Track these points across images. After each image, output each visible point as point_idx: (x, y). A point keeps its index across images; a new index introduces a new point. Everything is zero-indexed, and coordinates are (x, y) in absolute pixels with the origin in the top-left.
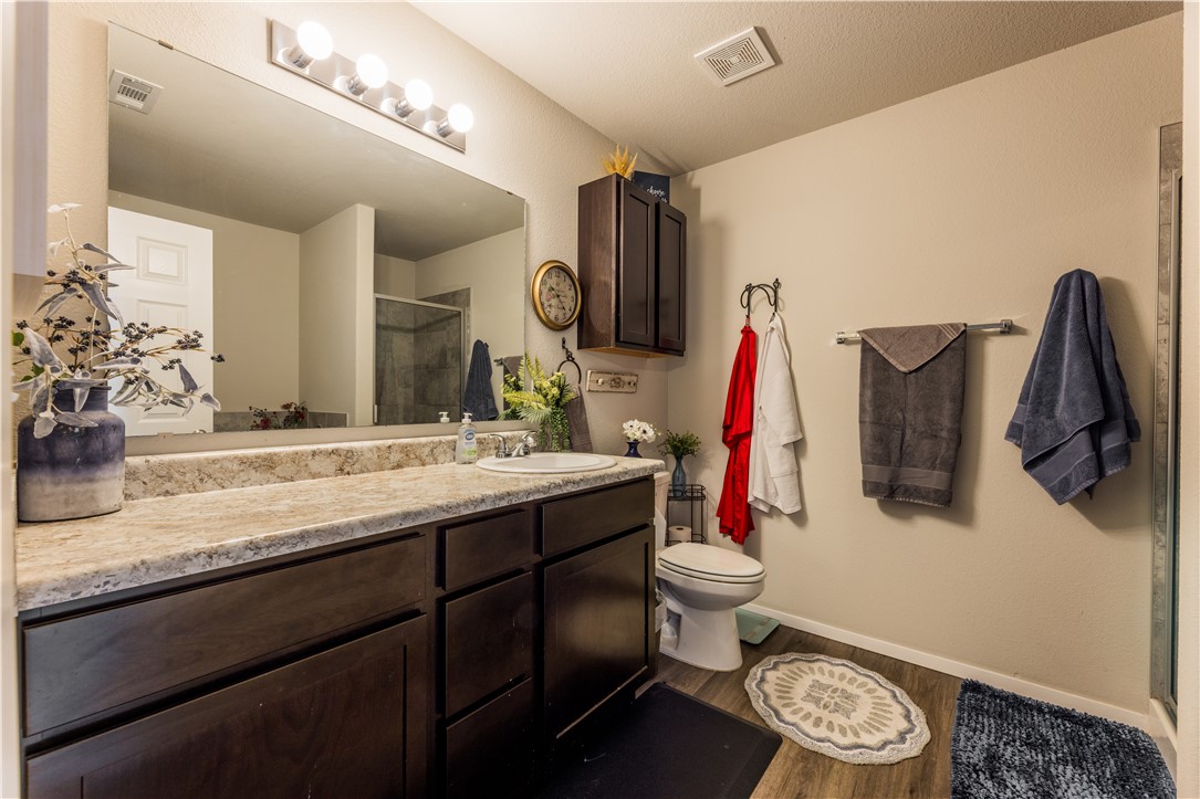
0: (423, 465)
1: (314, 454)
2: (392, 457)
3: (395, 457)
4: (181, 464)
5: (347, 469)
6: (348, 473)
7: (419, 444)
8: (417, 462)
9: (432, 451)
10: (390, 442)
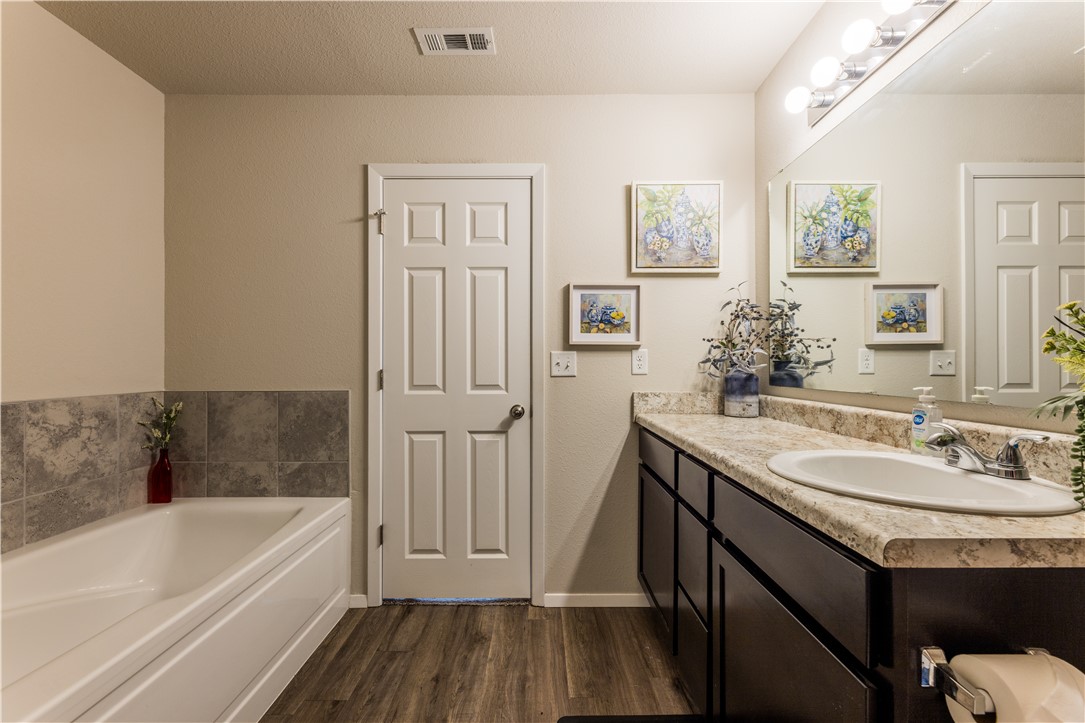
0: (896, 446)
1: (821, 410)
2: (867, 428)
3: (871, 428)
4: (775, 402)
5: (838, 429)
6: (838, 433)
7: (892, 420)
8: (889, 440)
9: (906, 432)
10: (867, 411)
